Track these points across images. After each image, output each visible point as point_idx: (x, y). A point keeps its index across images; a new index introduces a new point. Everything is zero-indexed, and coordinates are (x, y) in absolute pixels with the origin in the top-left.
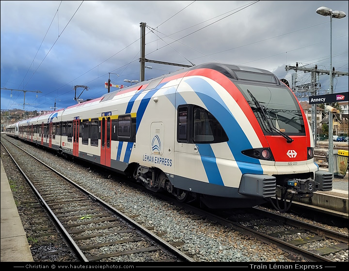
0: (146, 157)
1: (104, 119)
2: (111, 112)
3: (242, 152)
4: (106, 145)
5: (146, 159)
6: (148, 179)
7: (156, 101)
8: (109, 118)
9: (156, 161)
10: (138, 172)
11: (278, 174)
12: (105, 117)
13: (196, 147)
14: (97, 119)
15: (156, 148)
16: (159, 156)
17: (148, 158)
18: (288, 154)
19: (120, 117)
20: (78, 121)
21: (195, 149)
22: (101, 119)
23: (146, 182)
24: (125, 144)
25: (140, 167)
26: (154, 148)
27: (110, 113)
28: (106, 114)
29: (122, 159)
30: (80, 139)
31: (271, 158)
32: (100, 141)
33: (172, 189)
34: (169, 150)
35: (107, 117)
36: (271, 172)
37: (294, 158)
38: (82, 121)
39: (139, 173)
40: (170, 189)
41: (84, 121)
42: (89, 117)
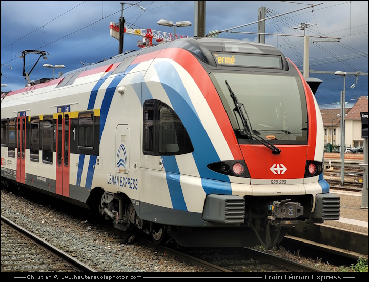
0: (111, 178)
1: (60, 117)
2: (69, 106)
3: (208, 166)
4: (64, 160)
5: (111, 181)
6: (113, 211)
7: (122, 93)
8: (67, 116)
9: (122, 184)
10: (102, 202)
11: (254, 195)
12: (62, 114)
13: (161, 161)
14: (52, 116)
15: (121, 164)
16: (124, 176)
17: (113, 180)
18: (272, 169)
19: (80, 114)
20: (23, 120)
21: (161, 163)
22: (56, 118)
23: (112, 216)
24: (87, 158)
25: (104, 194)
26: (120, 163)
27: (68, 108)
28: (63, 108)
29: (83, 184)
30: (27, 151)
31: (246, 174)
32: (55, 154)
33: (142, 224)
34: (135, 167)
35: (65, 113)
36: (243, 192)
37: (280, 175)
38: (29, 120)
39: (104, 204)
40: (140, 223)
41: (32, 119)
42: (41, 113)
